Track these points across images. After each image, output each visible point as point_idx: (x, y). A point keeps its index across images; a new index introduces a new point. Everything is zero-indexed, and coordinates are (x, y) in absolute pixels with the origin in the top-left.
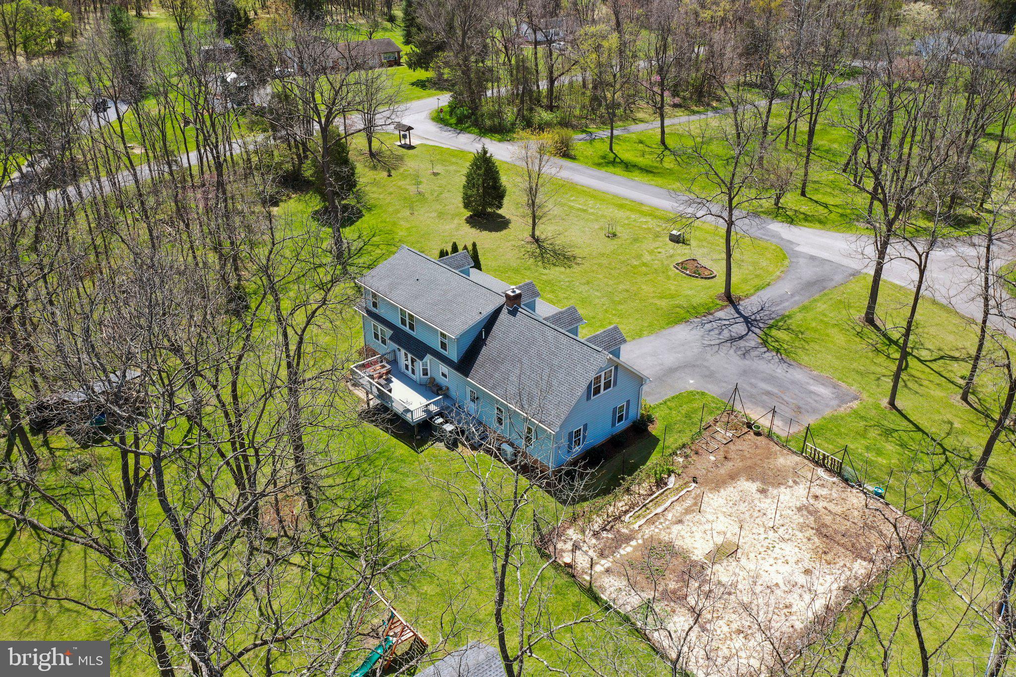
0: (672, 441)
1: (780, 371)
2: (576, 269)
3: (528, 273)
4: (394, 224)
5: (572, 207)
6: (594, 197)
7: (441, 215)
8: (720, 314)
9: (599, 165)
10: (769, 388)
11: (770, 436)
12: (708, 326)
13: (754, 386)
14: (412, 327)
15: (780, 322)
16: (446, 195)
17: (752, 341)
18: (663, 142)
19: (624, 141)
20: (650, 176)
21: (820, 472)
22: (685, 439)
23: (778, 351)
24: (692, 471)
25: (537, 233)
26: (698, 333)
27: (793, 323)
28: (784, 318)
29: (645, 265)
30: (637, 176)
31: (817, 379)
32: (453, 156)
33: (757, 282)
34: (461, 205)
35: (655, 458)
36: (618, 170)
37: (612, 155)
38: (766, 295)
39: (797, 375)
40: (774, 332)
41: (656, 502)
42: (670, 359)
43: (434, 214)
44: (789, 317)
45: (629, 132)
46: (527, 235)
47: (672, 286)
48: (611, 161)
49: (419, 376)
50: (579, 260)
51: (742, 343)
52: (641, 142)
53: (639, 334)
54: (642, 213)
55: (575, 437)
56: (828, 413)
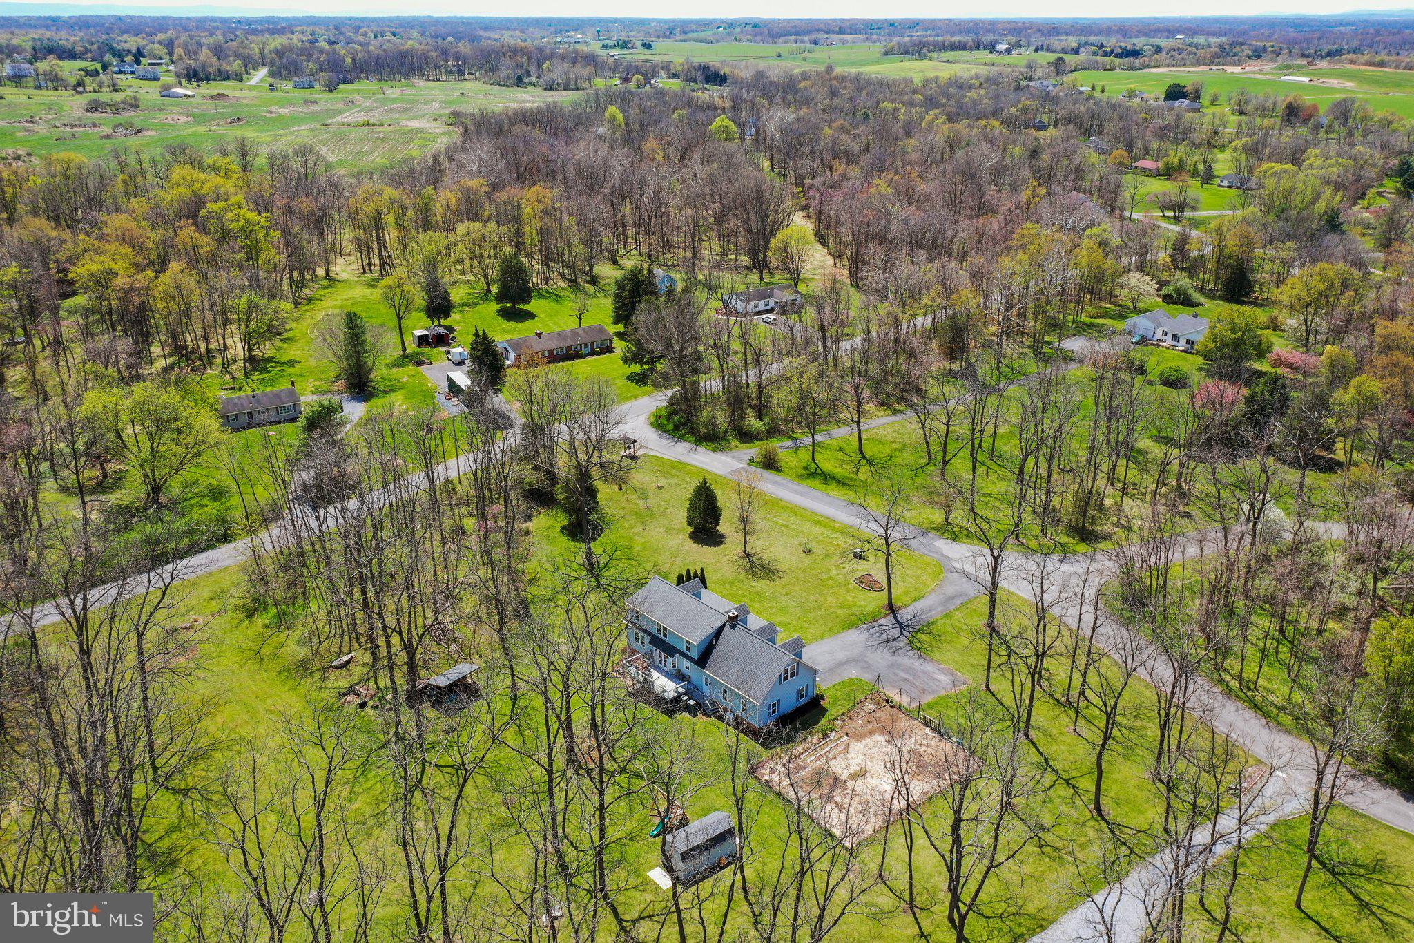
0: (834, 711)
1: (916, 664)
2: (778, 582)
3: (741, 585)
4: (631, 539)
5: (776, 523)
6: (795, 513)
7: (668, 530)
8: (883, 621)
9: (801, 477)
10: (906, 676)
11: (899, 708)
12: (872, 631)
13: (896, 675)
14: (665, 635)
15: (926, 627)
16: (671, 510)
17: (903, 642)
18: (861, 451)
19: (827, 449)
20: (845, 490)
21: (927, 730)
22: (845, 710)
23: (919, 650)
24: (846, 730)
25: (748, 549)
26: (865, 635)
27: (934, 628)
28: (929, 624)
29: (831, 578)
30: (834, 491)
31: (942, 671)
32: (673, 468)
33: (916, 594)
34: (685, 521)
35: (823, 721)
36: (817, 483)
37: (813, 465)
38: (919, 605)
39: (929, 667)
40: (919, 635)
41: (822, 747)
42: (841, 656)
43: (662, 530)
44: (933, 623)
45: (831, 438)
46: (740, 548)
47: (850, 598)
48: (814, 473)
49: (669, 668)
50: (781, 574)
51: (894, 644)
52: (841, 450)
53: (821, 637)
54: (833, 529)
55: (773, 707)
56: (943, 693)
